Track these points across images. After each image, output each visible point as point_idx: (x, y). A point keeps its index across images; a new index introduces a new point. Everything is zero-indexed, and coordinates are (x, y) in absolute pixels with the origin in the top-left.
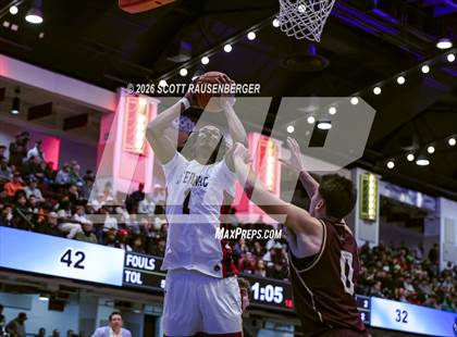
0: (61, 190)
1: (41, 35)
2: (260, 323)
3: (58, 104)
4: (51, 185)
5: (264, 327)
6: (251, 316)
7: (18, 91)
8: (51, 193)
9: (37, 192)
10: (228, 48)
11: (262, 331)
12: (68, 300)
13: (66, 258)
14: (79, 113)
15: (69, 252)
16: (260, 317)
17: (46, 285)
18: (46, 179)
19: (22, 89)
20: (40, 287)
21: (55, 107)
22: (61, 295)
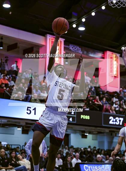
1: (10, 13)
2: (114, 134)
3: (20, 43)
5: (116, 136)
6: (110, 131)
7: (2, 39)
10: (93, 14)
11: (115, 138)
14: (30, 47)
16: (114, 132)
17: (20, 123)
19: (3, 38)
20: (17, 124)
21: (19, 45)
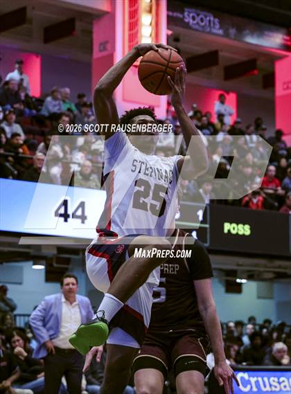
0: (48, 122)
3: (34, 8)
4: (34, 117)
8: (36, 128)
9: (17, 128)
12: (70, 267)
13: (62, 211)
15: (65, 203)
18: (27, 110)
22: (59, 260)
